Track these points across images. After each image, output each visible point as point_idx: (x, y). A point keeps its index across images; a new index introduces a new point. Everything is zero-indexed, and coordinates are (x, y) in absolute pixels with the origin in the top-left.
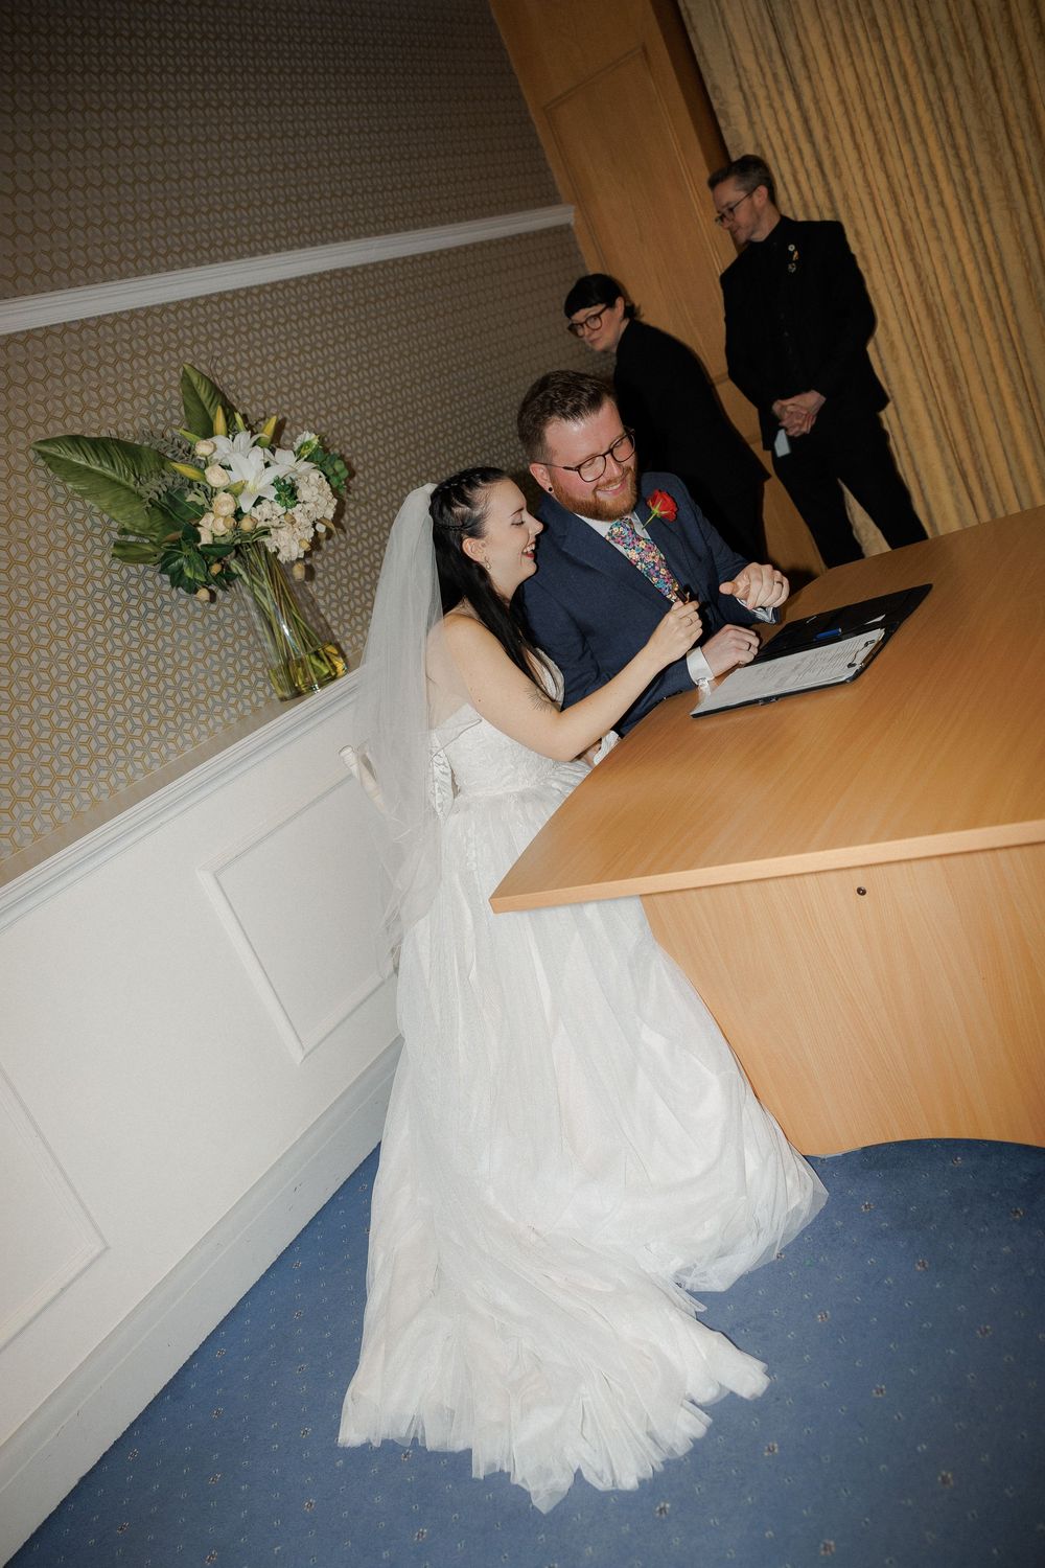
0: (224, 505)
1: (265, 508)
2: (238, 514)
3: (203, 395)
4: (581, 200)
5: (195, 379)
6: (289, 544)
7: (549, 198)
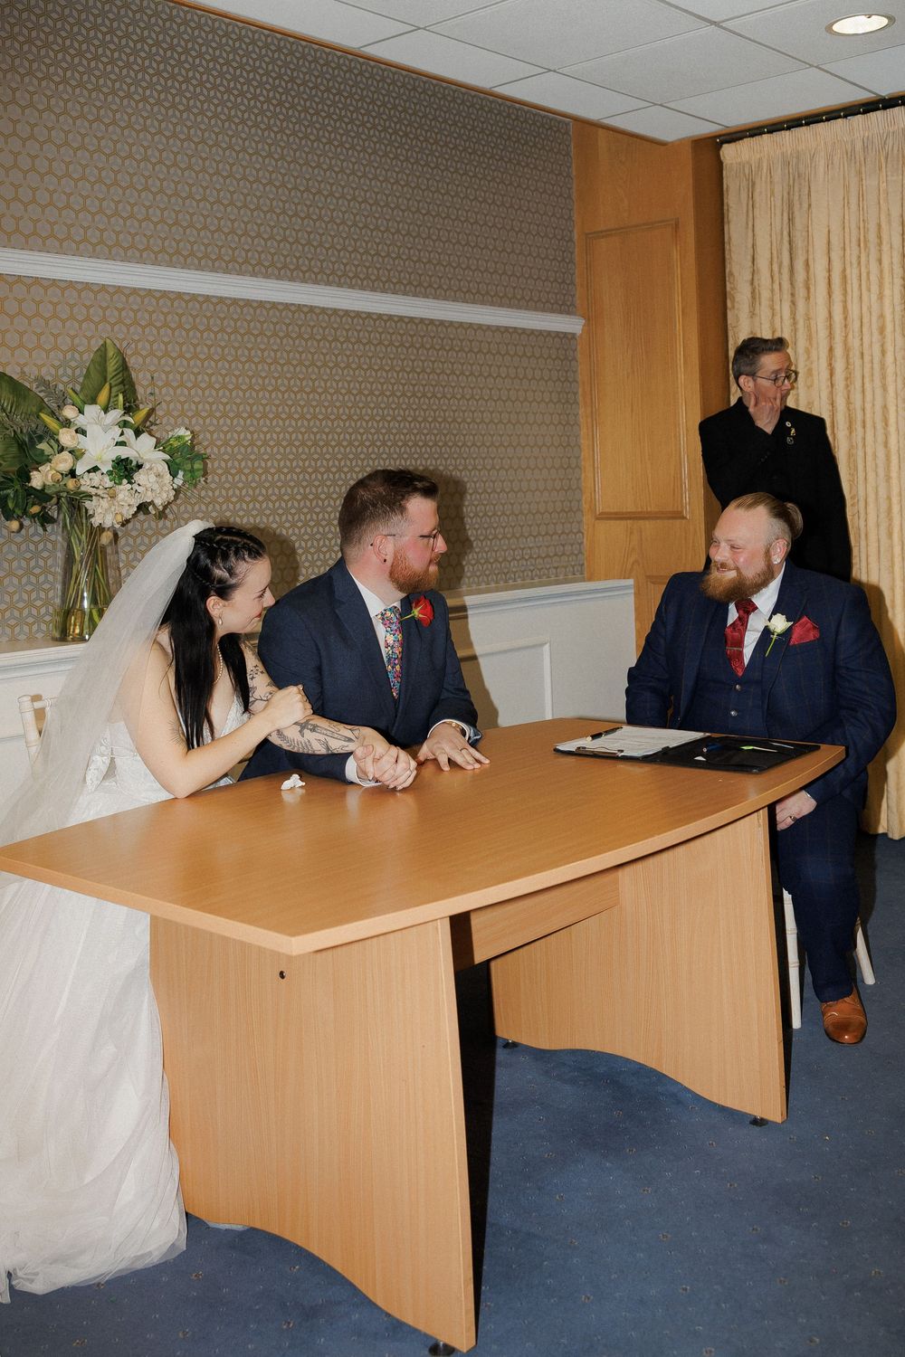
0: (63, 462)
1: (96, 477)
2: (72, 473)
3: (112, 367)
4: (592, 319)
5: (111, 353)
6: (104, 513)
7: (565, 308)
